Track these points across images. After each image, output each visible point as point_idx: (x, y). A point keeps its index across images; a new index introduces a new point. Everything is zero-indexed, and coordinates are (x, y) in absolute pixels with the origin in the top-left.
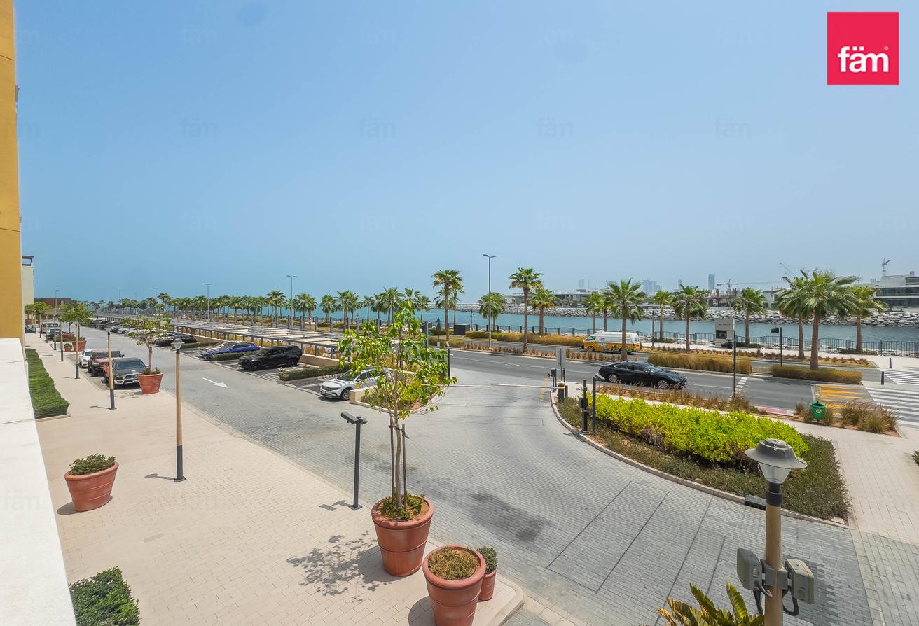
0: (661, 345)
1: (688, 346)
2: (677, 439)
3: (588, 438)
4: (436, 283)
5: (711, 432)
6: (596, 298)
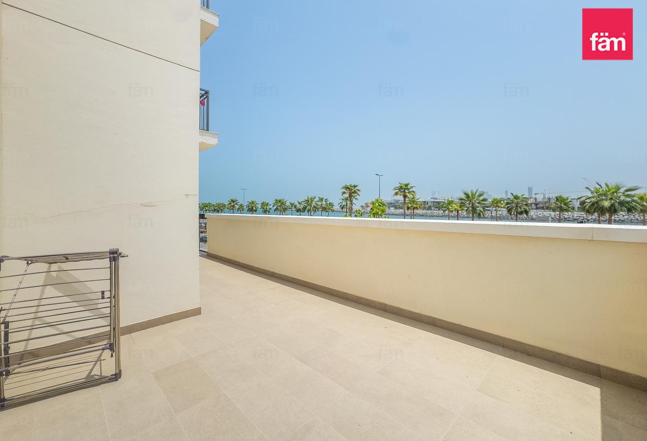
4: (344, 193)
6: (450, 203)
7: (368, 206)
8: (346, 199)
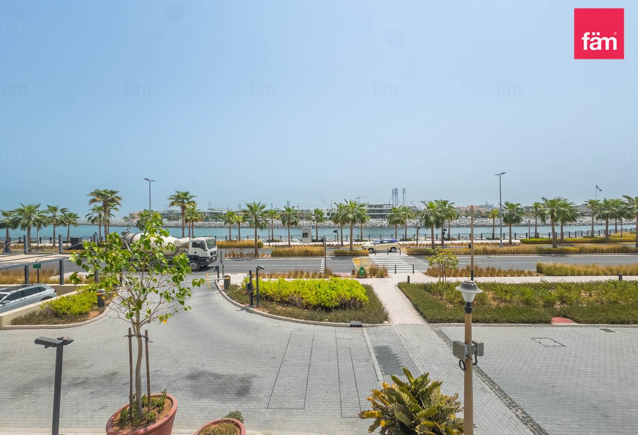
0: (274, 244)
1: (289, 243)
2: (311, 299)
3: (255, 310)
4: (93, 201)
5: (328, 291)
6: (231, 214)
7: (133, 218)
8: (100, 209)
